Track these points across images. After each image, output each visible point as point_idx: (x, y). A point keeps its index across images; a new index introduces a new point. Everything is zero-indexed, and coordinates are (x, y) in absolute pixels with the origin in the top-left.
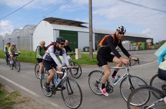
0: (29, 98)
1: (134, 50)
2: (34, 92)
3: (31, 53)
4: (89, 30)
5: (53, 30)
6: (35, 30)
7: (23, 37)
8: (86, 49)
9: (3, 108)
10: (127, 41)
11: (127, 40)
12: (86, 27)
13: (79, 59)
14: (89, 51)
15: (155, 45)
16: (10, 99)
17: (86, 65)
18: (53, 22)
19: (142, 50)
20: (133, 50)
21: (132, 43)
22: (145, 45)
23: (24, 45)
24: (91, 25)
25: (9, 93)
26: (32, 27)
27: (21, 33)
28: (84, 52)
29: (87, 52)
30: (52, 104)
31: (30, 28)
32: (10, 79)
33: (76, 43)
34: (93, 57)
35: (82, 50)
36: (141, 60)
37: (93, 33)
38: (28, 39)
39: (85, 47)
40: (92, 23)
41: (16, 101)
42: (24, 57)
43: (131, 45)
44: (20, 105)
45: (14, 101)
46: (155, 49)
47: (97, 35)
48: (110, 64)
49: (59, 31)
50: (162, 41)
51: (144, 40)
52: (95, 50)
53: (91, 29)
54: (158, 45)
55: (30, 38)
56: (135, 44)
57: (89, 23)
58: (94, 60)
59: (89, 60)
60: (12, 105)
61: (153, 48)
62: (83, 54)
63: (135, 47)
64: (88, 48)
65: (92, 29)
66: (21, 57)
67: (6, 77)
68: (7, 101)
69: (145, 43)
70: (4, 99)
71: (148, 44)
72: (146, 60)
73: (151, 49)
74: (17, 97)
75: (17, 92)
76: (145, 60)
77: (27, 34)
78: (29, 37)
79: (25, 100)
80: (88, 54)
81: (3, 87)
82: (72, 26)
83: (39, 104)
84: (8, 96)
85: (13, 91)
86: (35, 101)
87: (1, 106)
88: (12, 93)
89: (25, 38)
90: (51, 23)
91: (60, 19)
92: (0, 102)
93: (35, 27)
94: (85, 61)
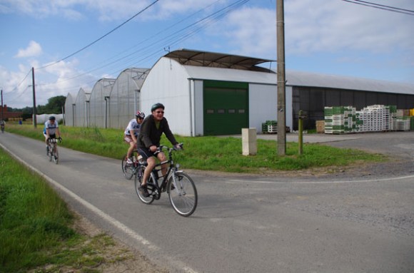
0: (135, 251)
1: (398, 131)
2: (146, 237)
4: (278, 79)
5: (188, 81)
6: (144, 79)
7: (118, 98)
8: (269, 127)
10: (379, 107)
11: (377, 104)
12: (268, 71)
13: (250, 154)
14: (276, 133)
16: (92, 251)
17: (268, 172)
18: (189, 59)
20: (397, 128)
21: (392, 111)
23: (119, 116)
24: (282, 69)
25: (90, 237)
26: (137, 72)
27: (112, 88)
28: (264, 133)
29: (272, 133)
30: (186, 269)
31: (134, 74)
32: (90, 202)
33: (243, 111)
34: (285, 151)
35: (260, 128)
37: (288, 86)
38: (129, 102)
39: (268, 123)
40: (284, 65)
41: (105, 256)
43: (390, 118)
44: (115, 268)
45: (100, 256)
47: (297, 91)
48: (330, 170)
49: (202, 82)
52: (291, 128)
53: (283, 79)
55: (135, 100)
56: (400, 113)
57: (278, 61)
58: (290, 157)
59: (275, 159)
60: (97, 266)
62: (263, 141)
63: (401, 120)
64: (275, 124)
66: (115, 147)
67: (82, 197)
68: (86, 256)
70: (80, 251)
74: (107, 248)
75: (107, 236)
77: (126, 89)
78: (131, 98)
79: (126, 255)
80: (274, 141)
81: (76, 222)
82: (237, 71)
84: (88, 245)
85: (97, 232)
86: (148, 260)
87: (75, 268)
88: (96, 237)
89: (122, 100)
90: (183, 63)
91: (204, 53)
92: (73, 257)
93: (146, 72)
94: (266, 160)
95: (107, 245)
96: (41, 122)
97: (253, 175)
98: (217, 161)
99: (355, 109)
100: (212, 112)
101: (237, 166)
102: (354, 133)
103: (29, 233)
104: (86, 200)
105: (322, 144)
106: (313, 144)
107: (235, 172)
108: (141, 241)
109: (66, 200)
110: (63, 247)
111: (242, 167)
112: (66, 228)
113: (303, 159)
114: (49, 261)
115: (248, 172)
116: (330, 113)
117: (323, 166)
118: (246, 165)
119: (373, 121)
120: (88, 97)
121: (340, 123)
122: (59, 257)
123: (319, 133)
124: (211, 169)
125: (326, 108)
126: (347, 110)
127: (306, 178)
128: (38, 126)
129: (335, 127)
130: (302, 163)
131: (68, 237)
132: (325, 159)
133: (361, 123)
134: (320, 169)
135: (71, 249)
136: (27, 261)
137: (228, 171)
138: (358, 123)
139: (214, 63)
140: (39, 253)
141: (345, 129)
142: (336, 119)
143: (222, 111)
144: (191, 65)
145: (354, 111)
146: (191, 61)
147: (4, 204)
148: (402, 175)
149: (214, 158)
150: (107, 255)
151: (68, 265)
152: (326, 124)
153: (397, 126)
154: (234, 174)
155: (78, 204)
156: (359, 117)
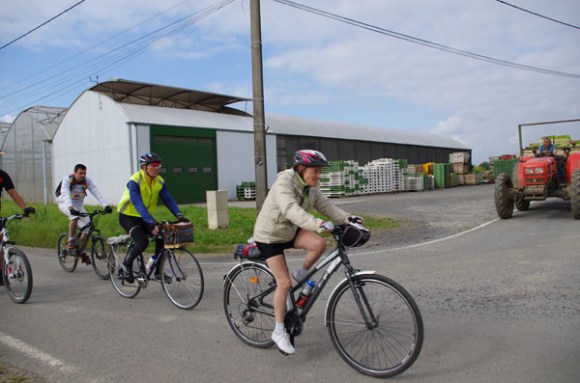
1: (410, 191)
2: (56, 355)
3: (45, 210)
4: (255, 125)
5: (126, 126)
6: (59, 124)
7: (16, 152)
8: (246, 190)
10: (387, 161)
11: (386, 156)
12: (243, 114)
13: (219, 227)
14: (254, 199)
15: (477, 172)
18: (128, 95)
19: (437, 187)
20: (408, 189)
21: (401, 168)
22: (445, 172)
24: (260, 107)
26: (47, 113)
27: (5, 137)
28: (240, 200)
29: (250, 200)
31: (44, 116)
33: (209, 170)
35: (233, 193)
36: (431, 224)
37: (270, 134)
38: (34, 160)
39: (244, 185)
40: (263, 101)
43: (400, 175)
46: (478, 184)
47: (283, 141)
49: (148, 129)
50: (500, 158)
51: (441, 154)
53: (261, 120)
54: (488, 172)
55: (43, 155)
56: (411, 168)
57: (254, 100)
61: (473, 181)
62: (237, 209)
63: (413, 178)
64: (253, 186)
65: (264, 122)
69: (445, 166)
71: (456, 168)
72: (449, 224)
73: (465, 185)
76: (444, 224)
77: (30, 139)
78: (37, 152)
80: (252, 209)
82: (197, 109)
89: (23, 155)
90: (119, 100)
91: (151, 86)
93: (61, 113)
94: (242, 234)
97: (223, 255)
99: (357, 163)
101: (201, 245)
102: (358, 195)
107: (198, 252)
115: (216, 251)
116: (327, 170)
119: (381, 180)
121: (339, 182)
126: (347, 165)
129: (334, 189)
133: (365, 181)
138: (361, 183)
139: (167, 102)
141: (344, 192)
142: (334, 177)
143: (179, 170)
144: (131, 103)
145: (356, 167)
146: (131, 98)
148: (416, 242)
152: (321, 184)
153: (408, 185)
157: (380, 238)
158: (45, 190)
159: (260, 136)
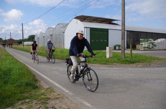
2: (67, 89)
4: (122, 28)
5: (84, 28)
6: (66, 28)
7: (56, 35)
8: (117, 47)
9: (39, 102)
10: (163, 39)
13: (110, 57)
14: (121, 50)
16: (45, 94)
17: (117, 64)
18: (84, 19)
23: (56, 42)
24: (124, 22)
25: (44, 89)
26: (63, 25)
27: (53, 31)
28: (115, 50)
29: (118, 50)
31: (62, 26)
32: (45, 75)
33: (106, 41)
34: (125, 56)
35: (113, 48)
38: (60, 37)
39: (116, 45)
40: (125, 20)
41: (50, 97)
42: (57, 54)
45: (48, 96)
47: (129, 33)
48: (144, 64)
49: (89, 29)
53: (124, 26)
55: (62, 36)
57: (122, 20)
58: (126, 59)
59: (120, 59)
60: (47, 101)
62: (114, 52)
64: (119, 46)
65: (125, 27)
67: (41, 73)
68: (43, 96)
70: (40, 94)
74: (51, 93)
75: (51, 89)
77: (59, 32)
78: (61, 35)
79: (59, 96)
80: (119, 53)
81: (39, 83)
82: (103, 23)
83: (72, 102)
84: (43, 92)
85: (47, 87)
86: (68, 98)
87: (38, 101)
88: (47, 89)
90: (82, 21)
91: (90, 17)
92: (37, 97)
93: (67, 25)
94: (116, 60)
95: (51, 92)
96: (26, 45)
97: (111, 66)
98: (96, 60)
99: (153, 40)
100: (94, 41)
101: (104, 62)
102: (152, 50)
103: (19, 86)
104: (43, 74)
105: (140, 54)
106: (135, 54)
107: (103, 64)
108: (65, 91)
109: (35, 74)
110: (33, 92)
111: (106, 62)
112: (34, 85)
113: (132, 59)
114: (27, 98)
115: (109, 64)
116: (142, 42)
117: (141, 62)
118: (108, 62)
119: (161, 45)
120: (44, 35)
121: (146, 46)
122: (31, 96)
123: (137, 50)
124: (93, 63)
125: (140, 39)
126: (150, 40)
127: (134, 67)
128: (24, 46)
129: (144, 48)
130: (131, 61)
131: (35, 88)
132: (141, 60)
133: (155, 46)
134: (139, 64)
135: (37, 93)
136: (18, 98)
137: (101, 64)
139: (94, 21)
140: (23, 95)
141: (148, 48)
142: (145, 44)
143: (98, 41)
144: (85, 22)
145: (152, 41)
147: (10, 75)
149: (94, 59)
150: (52, 96)
151: (35, 100)
152: (140, 46)
154: (103, 65)
155: (39, 75)
156: (155, 43)
157: (162, 64)
158: (62, 45)
159: (123, 31)
